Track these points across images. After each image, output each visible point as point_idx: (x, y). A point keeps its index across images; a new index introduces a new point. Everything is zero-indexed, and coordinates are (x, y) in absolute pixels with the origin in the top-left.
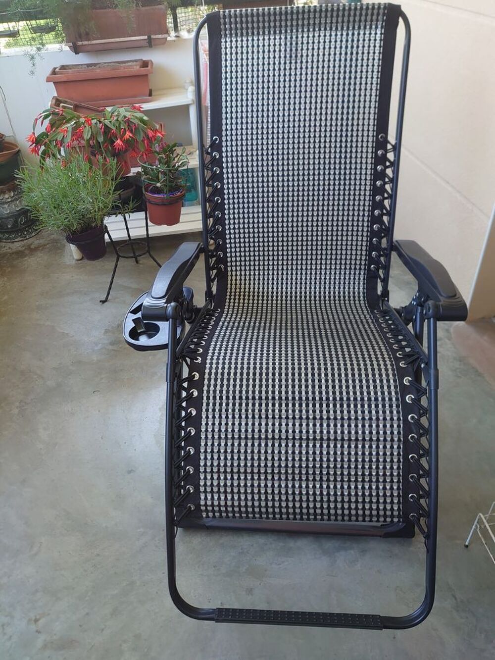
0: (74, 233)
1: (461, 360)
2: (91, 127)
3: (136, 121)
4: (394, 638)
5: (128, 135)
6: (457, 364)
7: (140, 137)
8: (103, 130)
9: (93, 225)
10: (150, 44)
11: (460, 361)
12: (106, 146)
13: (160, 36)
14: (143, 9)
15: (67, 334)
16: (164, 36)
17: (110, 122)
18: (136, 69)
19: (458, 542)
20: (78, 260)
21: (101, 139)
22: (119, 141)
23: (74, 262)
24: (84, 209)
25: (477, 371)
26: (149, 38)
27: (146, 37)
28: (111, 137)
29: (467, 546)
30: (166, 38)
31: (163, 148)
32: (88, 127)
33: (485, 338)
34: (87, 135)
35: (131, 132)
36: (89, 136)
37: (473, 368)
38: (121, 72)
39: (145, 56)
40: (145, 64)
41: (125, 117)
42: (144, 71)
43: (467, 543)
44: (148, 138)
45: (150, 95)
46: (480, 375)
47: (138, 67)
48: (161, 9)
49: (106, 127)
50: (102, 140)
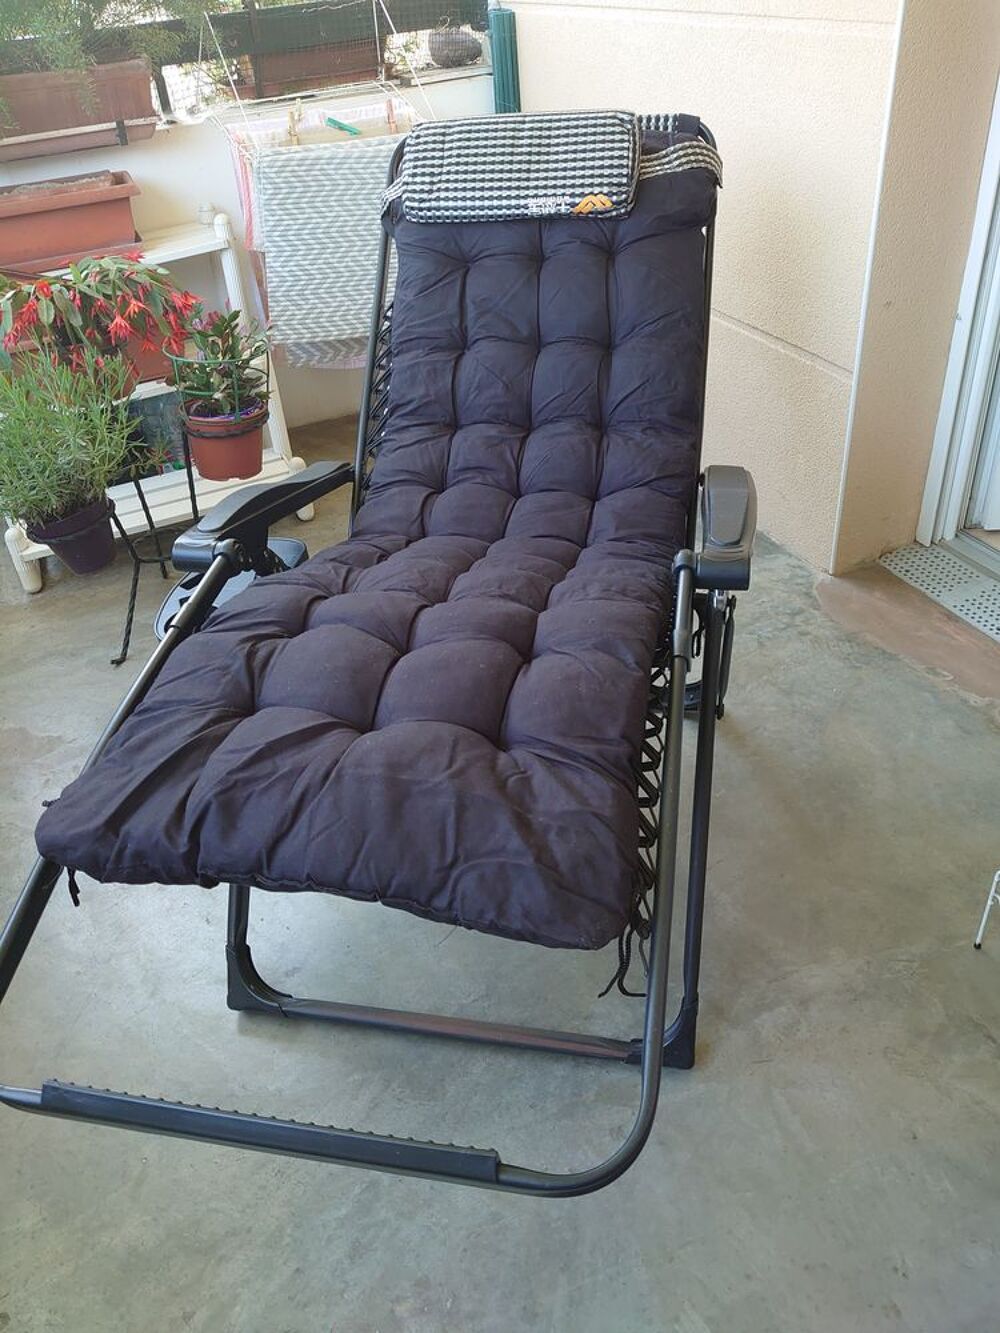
0: (49, 519)
1: (850, 638)
2: (52, 300)
3: (144, 279)
4: (915, 1138)
5: (134, 306)
6: (846, 648)
7: (157, 312)
8: (78, 302)
9: (89, 496)
10: (123, 138)
11: (849, 641)
12: (90, 334)
13: (141, 121)
14: (102, 68)
15: (59, 738)
16: (149, 120)
17: (89, 286)
18: (105, 187)
19: (962, 943)
20: (34, 594)
21: (77, 321)
22: (118, 320)
23: (25, 599)
24: (68, 464)
25: (884, 652)
26: (120, 124)
27: (114, 125)
28: (97, 316)
29: (978, 947)
30: (155, 124)
31: (212, 323)
32: (44, 302)
33: (878, 594)
34: (47, 316)
35: (138, 299)
36: (52, 317)
37: (877, 648)
38: (76, 195)
39: (114, 164)
40: (119, 179)
41: (120, 270)
42: (119, 191)
43: (978, 941)
44: (174, 309)
45: (138, 239)
46: (892, 657)
47: (107, 184)
48: (140, 67)
49: (84, 296)
50: (81, 323)
